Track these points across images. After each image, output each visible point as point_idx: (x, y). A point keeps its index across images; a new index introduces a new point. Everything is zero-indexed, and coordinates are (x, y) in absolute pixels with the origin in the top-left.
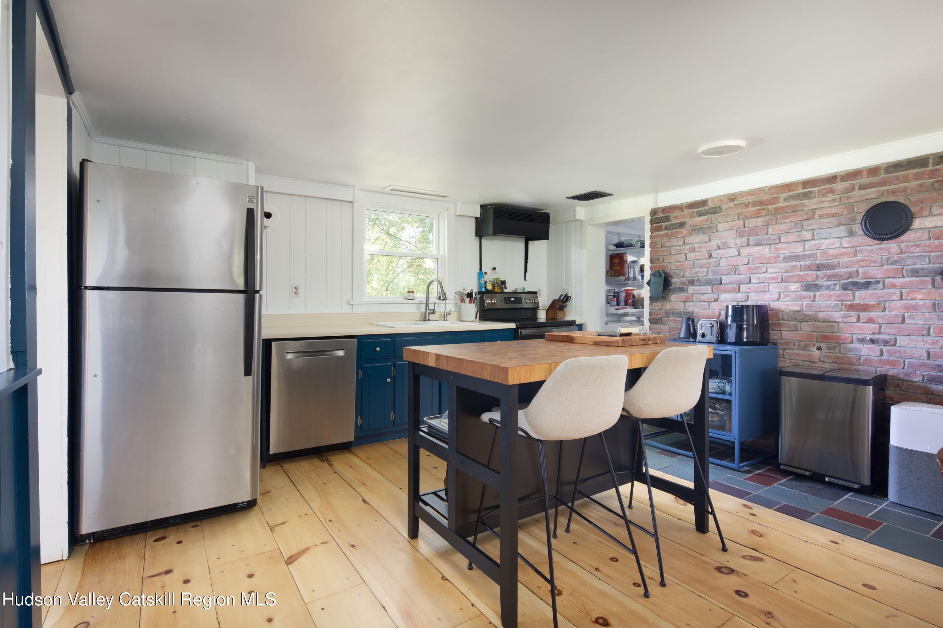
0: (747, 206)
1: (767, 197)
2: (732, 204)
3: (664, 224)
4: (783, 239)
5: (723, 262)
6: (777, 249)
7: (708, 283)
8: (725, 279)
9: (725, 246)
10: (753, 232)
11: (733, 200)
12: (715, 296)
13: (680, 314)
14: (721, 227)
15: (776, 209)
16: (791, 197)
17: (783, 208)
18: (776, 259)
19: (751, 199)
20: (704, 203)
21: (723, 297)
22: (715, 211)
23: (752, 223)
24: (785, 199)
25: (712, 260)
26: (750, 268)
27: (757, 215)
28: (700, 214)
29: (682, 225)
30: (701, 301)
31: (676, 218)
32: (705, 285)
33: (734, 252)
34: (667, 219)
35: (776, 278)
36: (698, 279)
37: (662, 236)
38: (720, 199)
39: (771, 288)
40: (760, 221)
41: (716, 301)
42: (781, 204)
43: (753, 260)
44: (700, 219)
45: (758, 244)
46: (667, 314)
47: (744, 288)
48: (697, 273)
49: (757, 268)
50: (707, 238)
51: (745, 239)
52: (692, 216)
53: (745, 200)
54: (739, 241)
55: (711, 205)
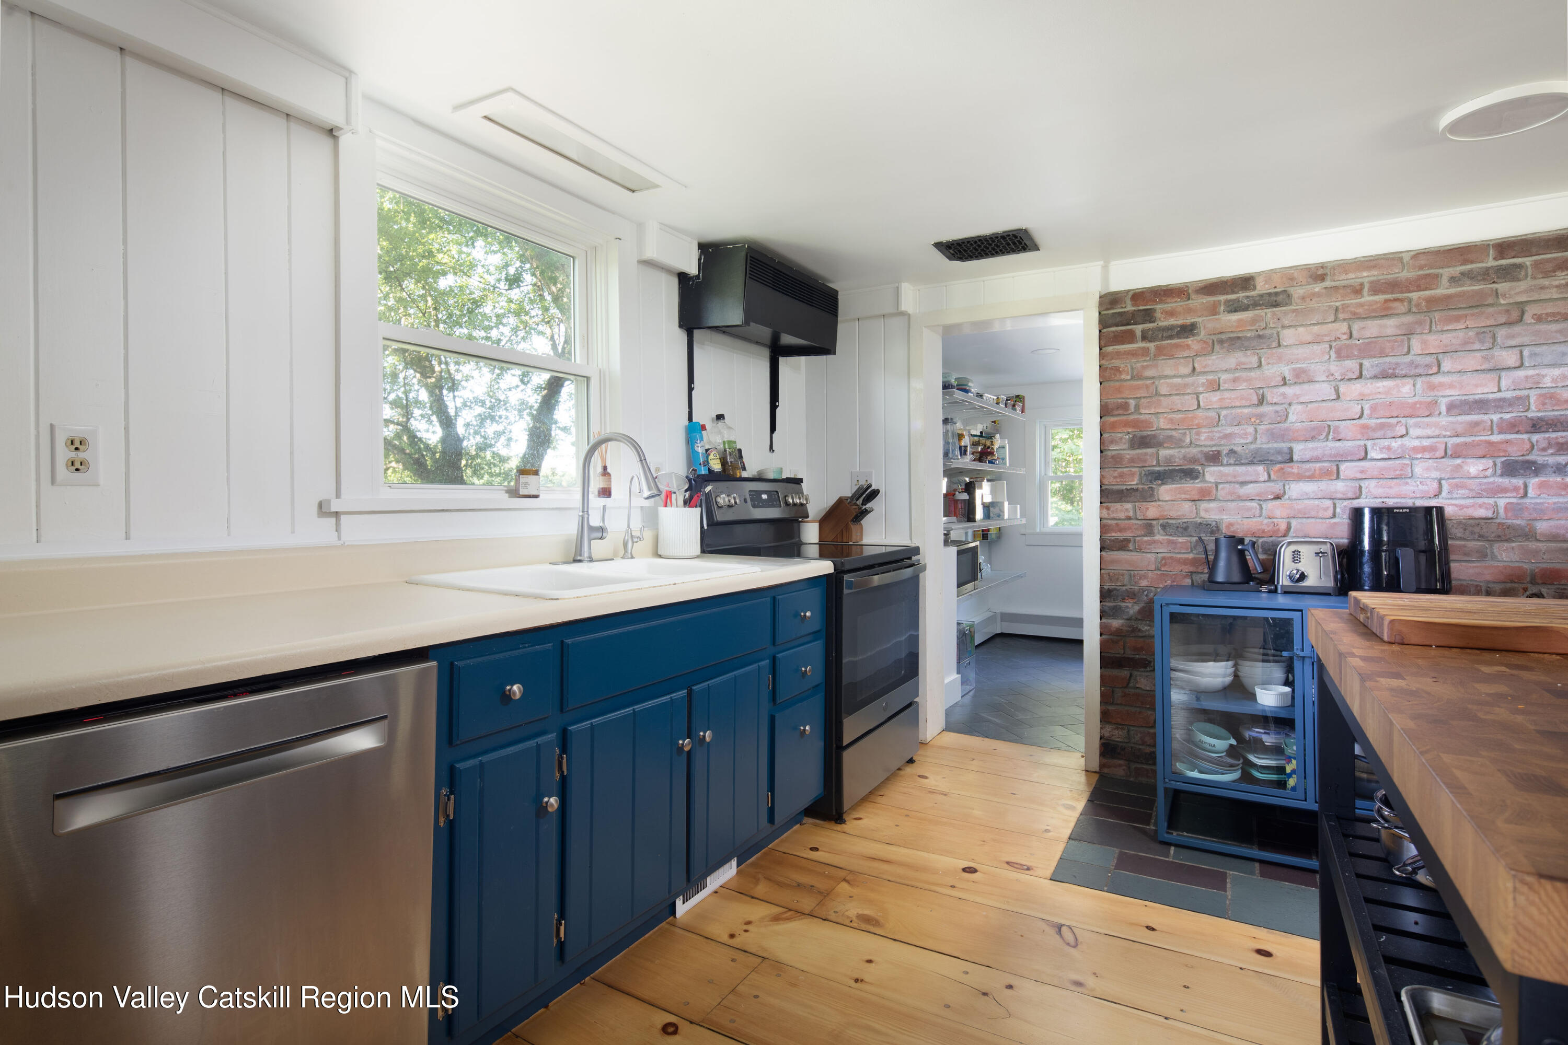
0: (1358, 291)
1: (1405, 274)
2: (1318, 288)
3: (1138, 329)
4: (1447, 365)
5: (1296, 415)
6: (1432, 387)
7: (1258, 458)
8: (1300, 450)
9: (1302, 377)
10: (1370, 349)
11: (1322, 278)
12: (1276, 487)
13: (1184, 529)
14: (1288, 336)
15: (1431, 301)
16: (1469, 276)
17: (1448, 297)
18: (1430, 408)
19: (1367, 277)
20: (1246, 282)
21: (1296, 489)
22: (1275, 300)
23: (1372, 328)
24: (1453, 280)
25: (1265, 409)
26: (1365, 427)
27: (1385, 312)
28: (1235, 308)
29: (1188, 330)
30: (1240, 499)
31: (1171, 314)
32: (1251, 463)
33: (1326, 390)
34: (1148, 316)
35: (1432, 449)
36: (1232, 452)
37: (1133, 354)
38: (1289, 275)
39: (1418, 470)
40: (1390, 326)
41: (1278, 497)
42: (1442, 290)
43: (1374, 408)
44: (1235, 317)
45: (1384, 375)
46: (1148, 528)
47: (1347, 469)
48: (1227, 436)
49: (1382, 426)
50: (1254, 360)
51: (1352, 364)
52: (1213, 310)
53: (1352, 278)
54: (1336, 368)
55: (1262, 287)
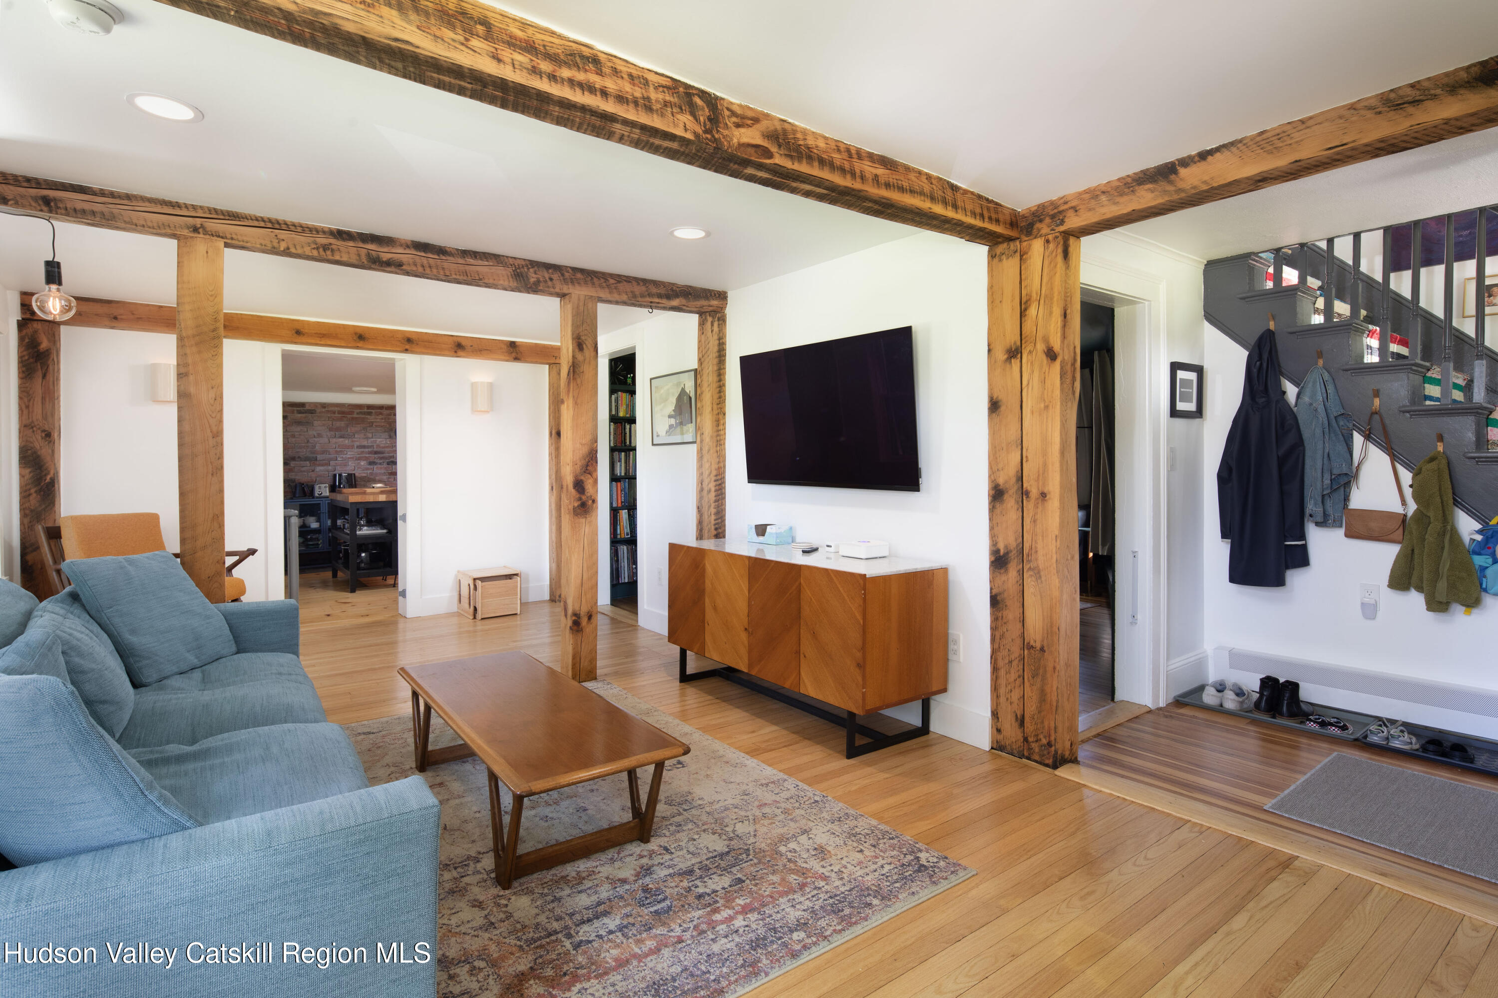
0: (334, 413)
1: (346, 410)
2: (324, 410)
4: (356, 436)
5: (318, 448)
6: (353, 441)
7: (307, 459)
8: (319, 457)
9: (320, 435)
10: (338, 429)
11: (325, 407)
12: (313, 468)
14: (316, 423)
15: (353, 418)
16: (361, 413)
17: (356, 418)
18: (352, 447)
19: (336, 409)
20: (302, 405)
21: (318, 469)
22: (312, 412)
23: (338, 424)
24: (357, 414)
25: (310, 444)
26: (336, 451)
27: (341, 419)
28: (300, 412)
30: (301, 471)
32: (305, 461)
33: (326, 440)
35: (353, 458)
36: (299, 457)
38: (316, 405)
39: (350, 463)
40: (343, 424)
41: (313, 471)
42: (355, 416)
43: (339, 446)
44: (300, 415)
45: (341, 437)
47: (332, 463)
48: (298, 452)
49: (341, 451)
50: (306, 429)
51: (333, 433)
52: (293, 412)
53: (333, 409)
54: (328, 434)
55: (307, 407)
